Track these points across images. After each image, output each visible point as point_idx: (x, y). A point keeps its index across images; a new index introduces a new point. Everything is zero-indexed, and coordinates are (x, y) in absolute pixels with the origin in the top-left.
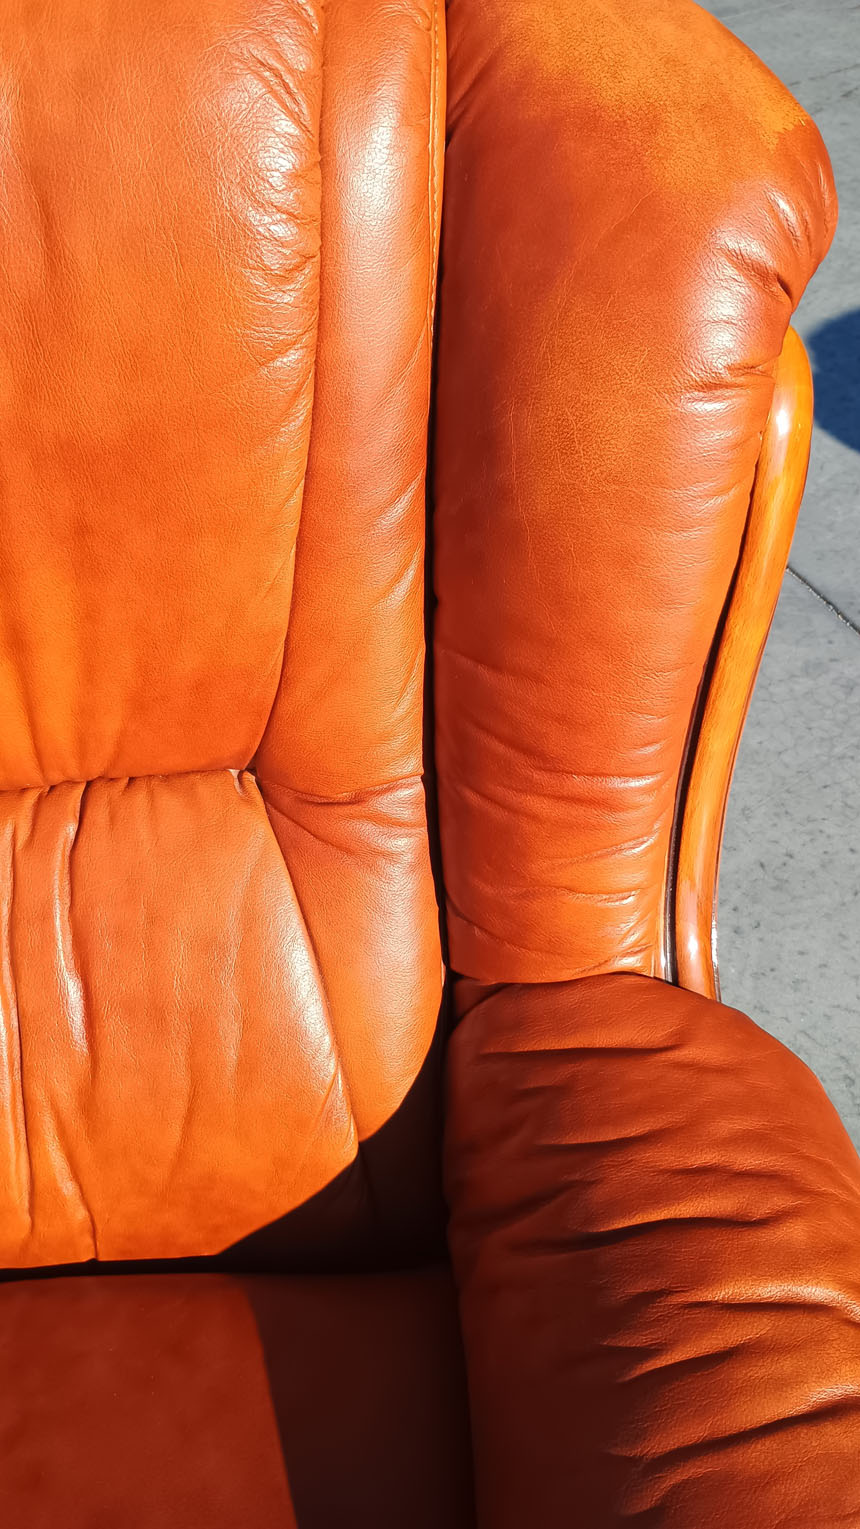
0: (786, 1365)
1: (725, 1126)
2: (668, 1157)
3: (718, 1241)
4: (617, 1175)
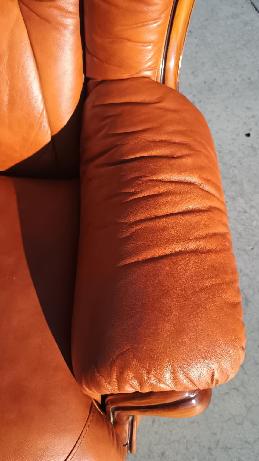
0: (178, 198)
1: (171, 128)
2: (150, 136)
3: (162, 162)
4: (133, 142)
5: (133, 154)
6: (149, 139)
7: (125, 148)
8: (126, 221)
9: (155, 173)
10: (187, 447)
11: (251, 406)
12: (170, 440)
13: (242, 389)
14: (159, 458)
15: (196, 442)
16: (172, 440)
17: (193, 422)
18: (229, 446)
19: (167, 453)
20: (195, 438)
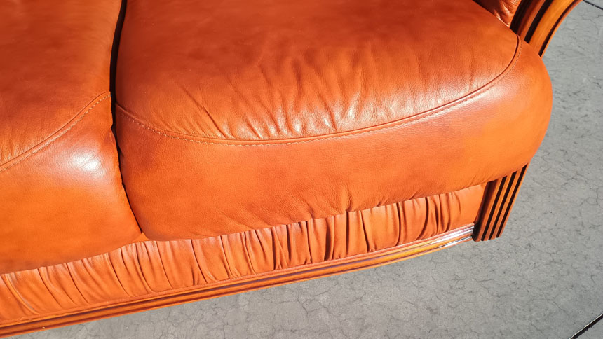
10: (552, 234)
11: (597, 189)
12: (530, 232)
13: (579, 177)
14: (528, 250)
15: (559, 228)
16: (532, 232)
17: (545, 213)
18: (596, 224)
19: (534, 244)
20: (556, 225)
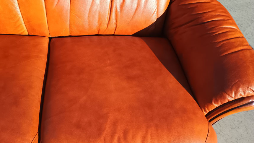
0: (233, 33)
3: (222, 22)
4: (206, 16)
5: (208, 20)
6: (213, 14)
7: (204, 18)
8: (216, 42)
9: (221, 25)
